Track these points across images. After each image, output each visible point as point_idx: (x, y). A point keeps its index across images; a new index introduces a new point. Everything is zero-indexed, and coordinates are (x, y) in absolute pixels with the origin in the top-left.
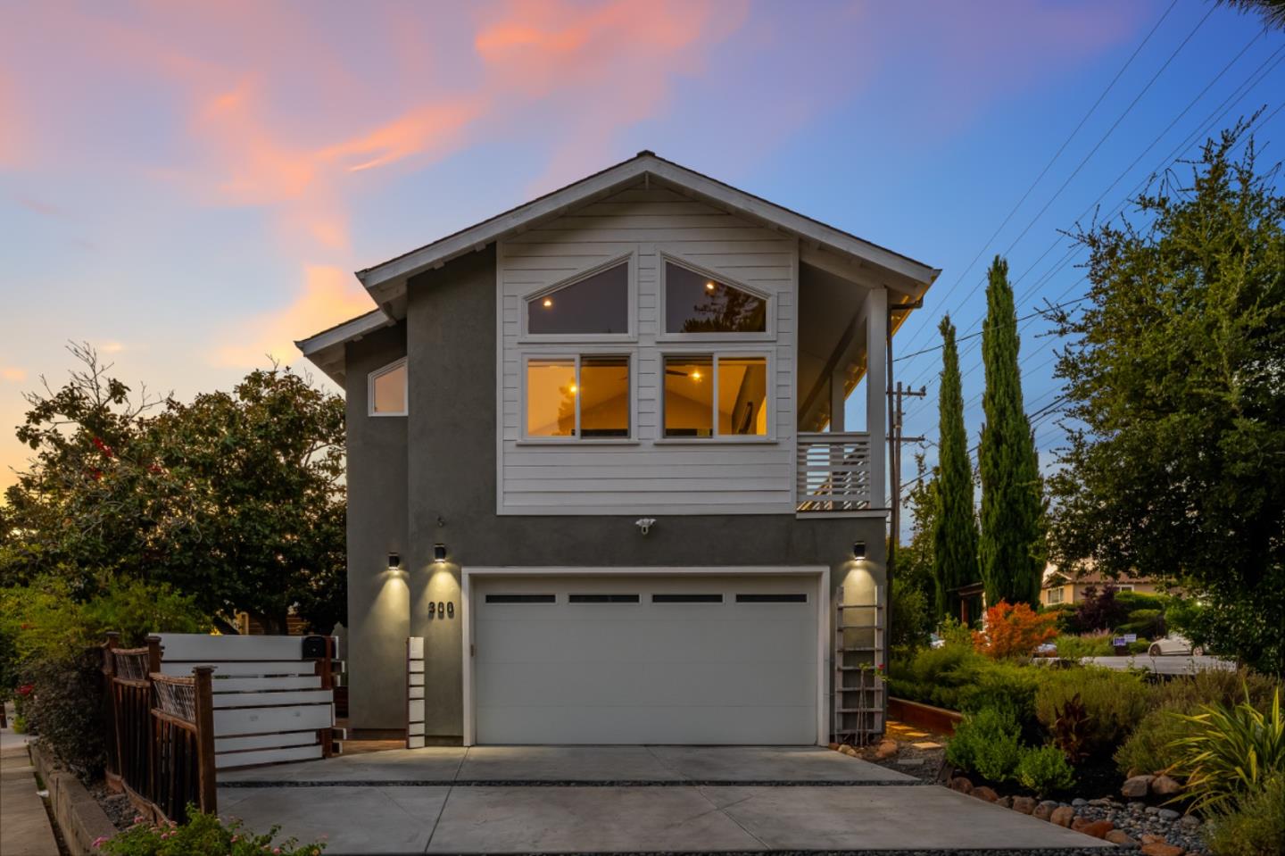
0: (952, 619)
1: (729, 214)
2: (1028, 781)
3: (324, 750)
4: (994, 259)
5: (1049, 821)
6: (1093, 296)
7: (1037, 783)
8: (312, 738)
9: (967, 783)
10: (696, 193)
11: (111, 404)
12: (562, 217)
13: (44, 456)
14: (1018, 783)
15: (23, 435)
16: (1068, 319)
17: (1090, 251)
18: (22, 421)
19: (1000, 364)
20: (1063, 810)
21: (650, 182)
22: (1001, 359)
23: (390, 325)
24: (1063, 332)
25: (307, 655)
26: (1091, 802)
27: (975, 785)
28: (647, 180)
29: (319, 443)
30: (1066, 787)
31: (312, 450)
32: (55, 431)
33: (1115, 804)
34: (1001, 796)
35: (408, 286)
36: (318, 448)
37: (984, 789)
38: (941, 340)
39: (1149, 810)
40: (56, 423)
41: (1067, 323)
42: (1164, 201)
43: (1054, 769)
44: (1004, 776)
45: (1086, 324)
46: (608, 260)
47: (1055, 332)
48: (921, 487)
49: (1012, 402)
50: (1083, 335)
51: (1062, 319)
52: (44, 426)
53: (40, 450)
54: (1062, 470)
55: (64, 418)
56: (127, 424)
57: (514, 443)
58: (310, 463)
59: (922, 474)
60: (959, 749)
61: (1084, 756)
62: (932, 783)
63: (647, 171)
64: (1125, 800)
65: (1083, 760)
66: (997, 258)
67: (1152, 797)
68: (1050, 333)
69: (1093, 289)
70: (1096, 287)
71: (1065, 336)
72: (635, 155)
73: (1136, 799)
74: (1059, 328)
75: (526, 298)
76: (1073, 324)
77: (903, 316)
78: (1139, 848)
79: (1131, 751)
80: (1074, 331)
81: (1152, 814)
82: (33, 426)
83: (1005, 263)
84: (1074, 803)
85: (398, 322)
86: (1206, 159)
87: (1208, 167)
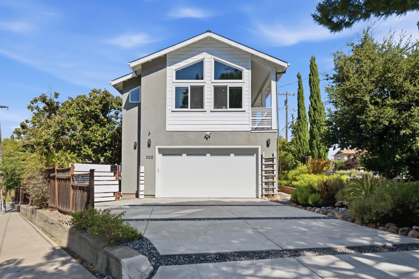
0: (301, 163)
1: (232, 47)
2: (310, 203)
3: (116, 198)
4: (311, 57)
5: (314, 212)
6: (335, 69)
7: (313, 203)
8: (112, 194)
9: (295, 204)
10: (222, 42)
11: (55, 99)
12: (185, 47)
13: (34, 113)
14: (308, 204)
15: (29, 108)
16: (329, 76)
17: (334, 57)
18: (29, 104)
19: (314, 87)
20: (318, 209)
21: (210, 38)
22: (314, 85)
23: (136, 77)
24: (327, 79)
25: (112, 170)
26: (326, 207)
27: (298, 205)
28: (209, 38)
29: (112, 110)
30: (320, 204)
31: (110, 112)
32: (37, 106)
33: (332, 208)
34: (304, 207)
35: (142, 66)
36: (112, 111)
37: (300, 206)
38: (297, 80)
39: (340, 209)
40: (38, 104)
41: (329, 77)
42: (353, 44)
43: (317, 199)
44: (305, 202)
45: (334, 77)
46: (198, 60)
47: (325, 79)
48: (293, 124)
49: (318, 98)
50: (333, 80)
51: (327, 76)
52: (35, 105)
53: (33, 111)
54: (328, 119)
55: (41, 102)
56: (58, 104)
57: (171, 111)
58: (109, 116)
59: (293, 120)
60: (294, 196)
61: (328, 197)
62: (287, 205)
63: (209, 36)
64: (335, 207)
65: (328, 198)
66: (312, 57)
67: (342, 206)
68: (324, 79)
69: (335, 67)
70: (336, 67)
71: (328, 81)
72: (206, 31)
73: (338, 207)
74: (326, 78)
75: (175, 70)
76: (330, 77)
77: (281, 76)
78: (334, 216)
79: (338, 195)
80: (331, 79)
81: (340, 210)
82: (32, 105)
83: (314, 57)
84: (322, 208)
85: (138, 76)
86: (363, 33)
87: (364, 35)
